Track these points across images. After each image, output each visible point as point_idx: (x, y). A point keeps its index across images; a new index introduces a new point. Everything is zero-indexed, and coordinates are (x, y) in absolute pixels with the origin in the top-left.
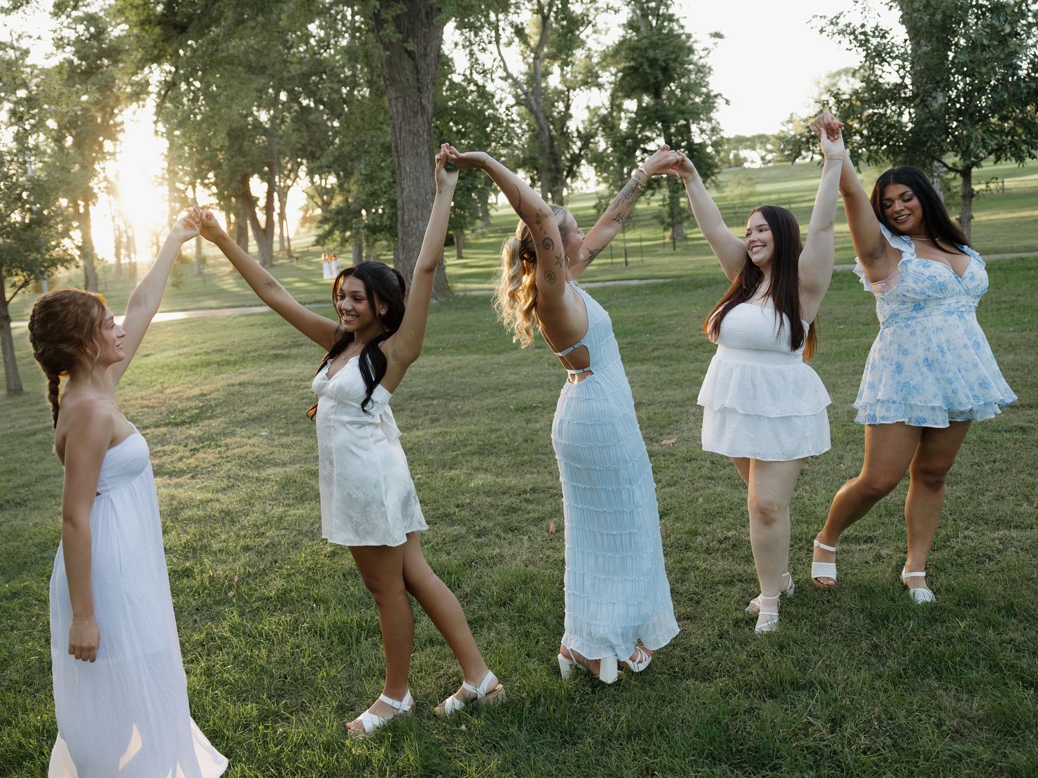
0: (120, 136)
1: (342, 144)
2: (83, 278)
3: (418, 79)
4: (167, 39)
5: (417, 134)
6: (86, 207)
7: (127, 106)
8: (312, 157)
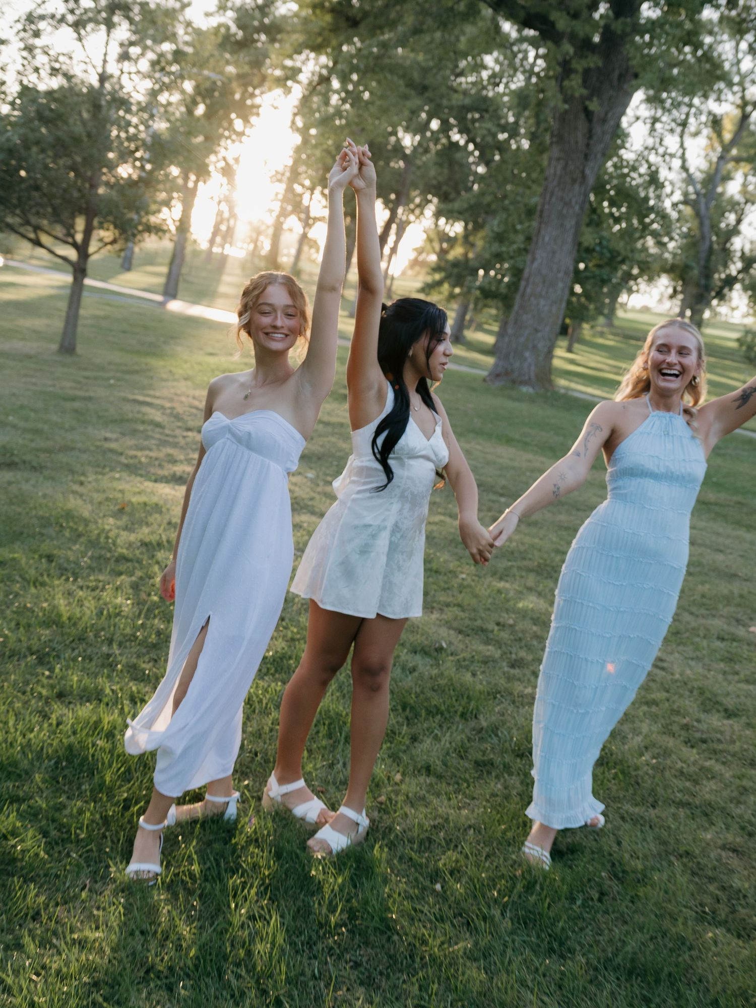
0: (253, 119)
1: (482, 193)
2: (170, 255)
3: (588, 145)
4: (335, 29)
5: (568, 204)
6: (196, 182)
7: (270, 89)
8: (444, 198)
